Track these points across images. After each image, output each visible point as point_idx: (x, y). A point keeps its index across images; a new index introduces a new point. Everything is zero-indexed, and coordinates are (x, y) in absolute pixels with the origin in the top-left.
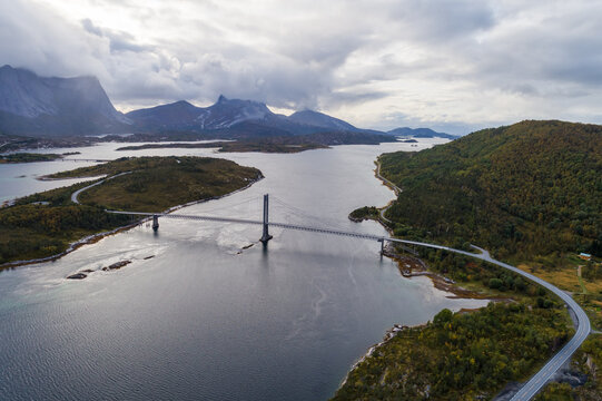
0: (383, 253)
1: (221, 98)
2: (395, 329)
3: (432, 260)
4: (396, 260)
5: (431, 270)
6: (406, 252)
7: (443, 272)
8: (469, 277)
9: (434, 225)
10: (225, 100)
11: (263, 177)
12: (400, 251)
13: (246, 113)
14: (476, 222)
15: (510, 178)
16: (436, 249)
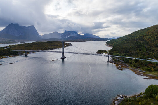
0: (108, 62)
1: (65, 31)
2: (118, 98)
3: (131, 63)
4: (114, 64)
5: (132, 67)
6: (118, 61)
7: (137, 68)
8: (152, 69)
9: (129, 52)
10: (67, 31)
11: (71, 45)
12: (116, 61)
13: (72, 34)
14: (147, 50)
15: (156, 37)
16: (132, 59)
